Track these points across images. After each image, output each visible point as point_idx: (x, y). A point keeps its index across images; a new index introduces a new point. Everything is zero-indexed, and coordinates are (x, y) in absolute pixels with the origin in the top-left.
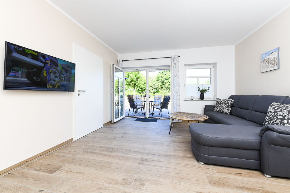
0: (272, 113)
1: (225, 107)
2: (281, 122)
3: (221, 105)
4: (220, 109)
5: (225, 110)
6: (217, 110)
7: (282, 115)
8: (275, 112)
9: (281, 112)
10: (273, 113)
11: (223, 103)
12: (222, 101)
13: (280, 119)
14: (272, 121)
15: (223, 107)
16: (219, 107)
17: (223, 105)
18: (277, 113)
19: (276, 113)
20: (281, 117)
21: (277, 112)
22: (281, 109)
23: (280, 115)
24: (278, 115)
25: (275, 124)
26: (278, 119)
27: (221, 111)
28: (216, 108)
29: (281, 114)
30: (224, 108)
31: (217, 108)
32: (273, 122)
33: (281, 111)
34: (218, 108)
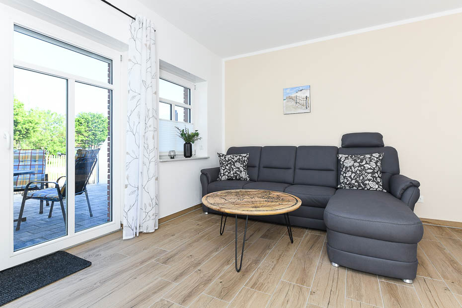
0: (357, 168)
1: (242, 169)
2: (374, 177)
3: (234, 166)
4: (235, 173)
5: (244, 175)
6: (228, 177)
7: (371, 169)
8: (360, 166)
9: (367, 165)
10: (359, 167)
11: (236, 161)
12: (234, 159)
13: (370, 173)
14: (361, 178)
15: (239, 168)
16: (233, 170)
17: (238, 165)
18: (364, 167)
19: (362, 167)
20: (371, 171)
21: (363, 165)
22: (366, 162)
23: (369, 169)
24: (367, 168)
25: (366, 180)
26: (369, 173)
27: (236, 177)
28: (227, 173)
29: (369, 167)
30: (241, 172)
31: (230, 172)
32: (363, 178)
33: (366, 163)
34: (232, 173)
